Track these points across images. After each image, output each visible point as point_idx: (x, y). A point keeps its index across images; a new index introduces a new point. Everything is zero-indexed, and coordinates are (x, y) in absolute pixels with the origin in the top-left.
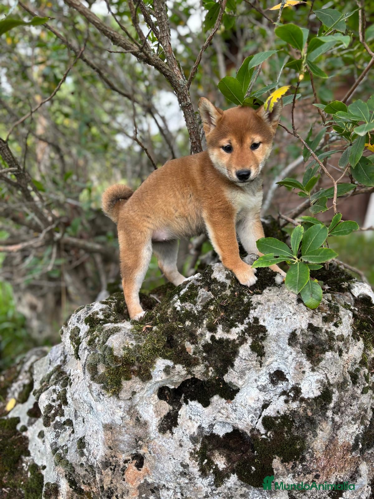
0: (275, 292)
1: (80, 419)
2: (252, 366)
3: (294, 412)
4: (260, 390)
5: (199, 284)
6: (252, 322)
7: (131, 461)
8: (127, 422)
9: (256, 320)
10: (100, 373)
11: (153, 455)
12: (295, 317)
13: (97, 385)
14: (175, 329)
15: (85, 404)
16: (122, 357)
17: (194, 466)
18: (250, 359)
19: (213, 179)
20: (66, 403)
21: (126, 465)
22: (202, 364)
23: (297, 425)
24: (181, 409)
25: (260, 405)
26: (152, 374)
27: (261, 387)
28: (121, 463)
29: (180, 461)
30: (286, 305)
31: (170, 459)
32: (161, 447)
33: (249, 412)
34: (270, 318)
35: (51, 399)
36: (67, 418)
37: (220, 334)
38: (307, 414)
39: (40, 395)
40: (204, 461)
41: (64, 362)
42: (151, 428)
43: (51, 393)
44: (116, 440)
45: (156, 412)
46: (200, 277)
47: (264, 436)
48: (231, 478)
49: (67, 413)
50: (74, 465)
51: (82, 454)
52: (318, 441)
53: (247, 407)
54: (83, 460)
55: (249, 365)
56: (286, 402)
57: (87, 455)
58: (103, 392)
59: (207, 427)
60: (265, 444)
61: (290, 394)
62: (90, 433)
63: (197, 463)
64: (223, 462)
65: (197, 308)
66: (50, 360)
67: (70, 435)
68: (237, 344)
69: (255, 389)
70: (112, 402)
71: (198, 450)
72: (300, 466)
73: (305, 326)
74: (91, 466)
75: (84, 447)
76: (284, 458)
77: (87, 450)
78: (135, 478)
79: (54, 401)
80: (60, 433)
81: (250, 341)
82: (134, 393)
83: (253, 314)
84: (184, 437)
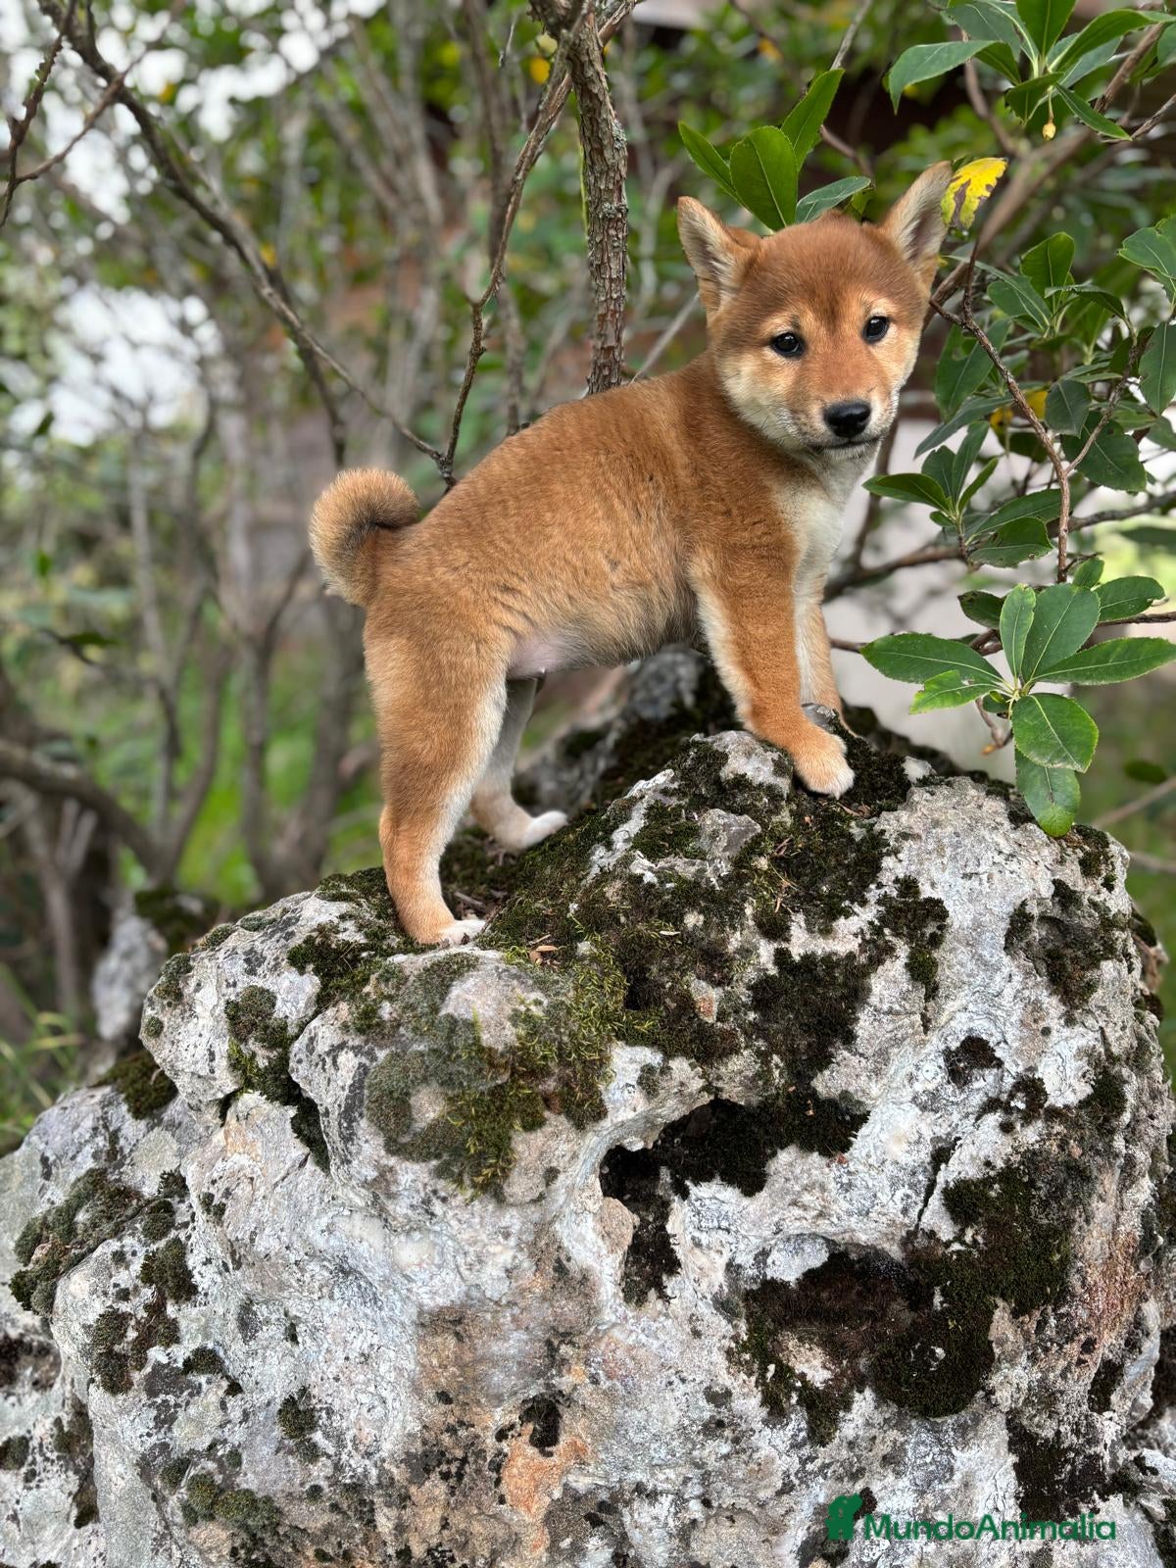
0: (947, 798)
1: (273, 1332)
2: (910, 1031)
3: (1032, 1158)
4: (924, 1108)
5: (673, 802)
6: (895, 894)
7: (518, 1426)
8: (524, 1283)
9: (908, 886)
10: (420, 1125)
11: (605, 1384)
12: (1014, 866)
13: (416, 1167)
14: (651, 945)
15: (311, 1266)
16: (511, 1050)
17: (746, 1390)
18: (907, 1006)
19: (733, 450)
20: (185, 1289)
21: (505, 1446)
22: (746, 1048)
23: (1042, 1193)
24: (671, 1218)
25: (924, 1154)
26: (605, 1097)
27: (924, 1098)
28: (490, 1441)
29: (705, 1385)
30: (986, 833)
31: (671, 1383)
32: (634, 1353)
33: (894, 1184)
34: (947, 875)
35: (112, 1291)
36: (194, 1346)
37: (801, 942)
38: (1069, 1155)
39: (54, 1286)
40: (767, 1370)
41: (114, 1155)
42: (602, 1290)
43: (108, 1268)
44: (481, 1360)
45: (606, 1235)
46: (673, 780)
47: (956, 1247)
48: (855, 1406)
49: (195, 1326)
50: (280, 1502)
51: (312, 1453)
52: (1095, 1233)
53: (889, 1167)
54: (320, 1472)
55: (901, 1027)
56: (1006, 1128)
57: (331, 1451)
58: (444, 1188)
59: (752, 1261)
60: (971, 1264)
61: (1012, 1104)
62: (332, 1371)
63: (753, 1379)
64: (817, 1363)
65: (716, 870)
66: (44, 1160)
67: (223, 1405)
68: (864, 966)
69: (907, 1106)
70: (477, 1220)
71: (745, 1338)
72: (1053, 1322)
73: (1047, 890)
74: (355, 1488)
75: (312, 1426)
76: (1019, 1303)
77: (327, 1436)
78: (537, 1487)
79: (124, 1295)
80: (177, 1405)
81: (903, 950)
82: (551, 1174)
83: (892, 868)
84: (700, 1303)
